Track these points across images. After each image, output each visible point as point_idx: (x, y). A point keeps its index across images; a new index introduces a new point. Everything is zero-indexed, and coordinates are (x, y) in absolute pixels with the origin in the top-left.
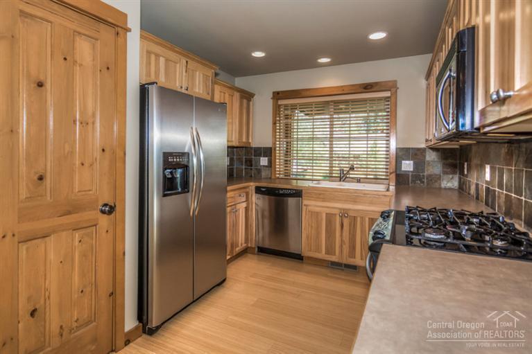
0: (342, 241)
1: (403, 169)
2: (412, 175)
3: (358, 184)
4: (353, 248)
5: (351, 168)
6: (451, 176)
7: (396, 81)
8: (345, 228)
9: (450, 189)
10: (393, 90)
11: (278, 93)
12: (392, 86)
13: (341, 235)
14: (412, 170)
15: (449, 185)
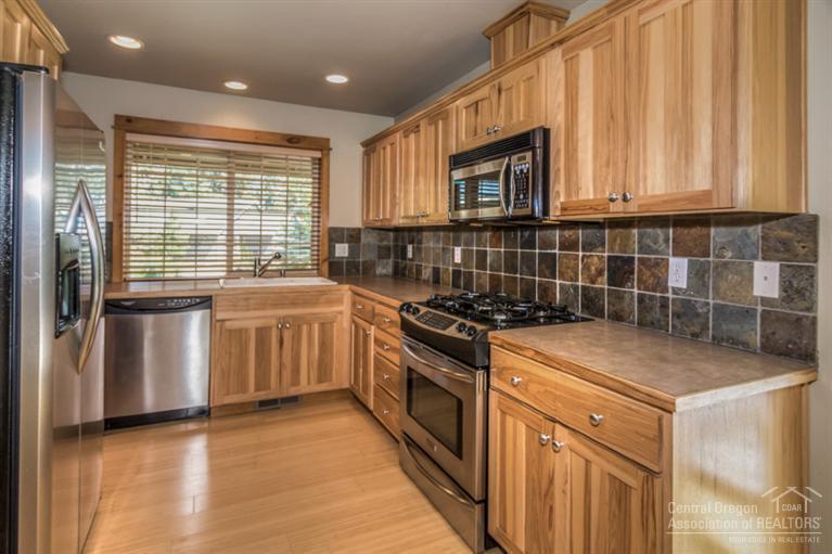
0: (281, 365)
1: (337, 255)
2: (347, 262)
3: (283, 279)
4: (296, 371)
5: (276, 257)
6: (385, 261)
7: (328, 140)
8: (285, 344)
9: (385, 275)
10: (325, 152)
11: (129, 120)
12: (322, 146)
13: (281, 356)
14: (346, 255)
15: (384, 271)
